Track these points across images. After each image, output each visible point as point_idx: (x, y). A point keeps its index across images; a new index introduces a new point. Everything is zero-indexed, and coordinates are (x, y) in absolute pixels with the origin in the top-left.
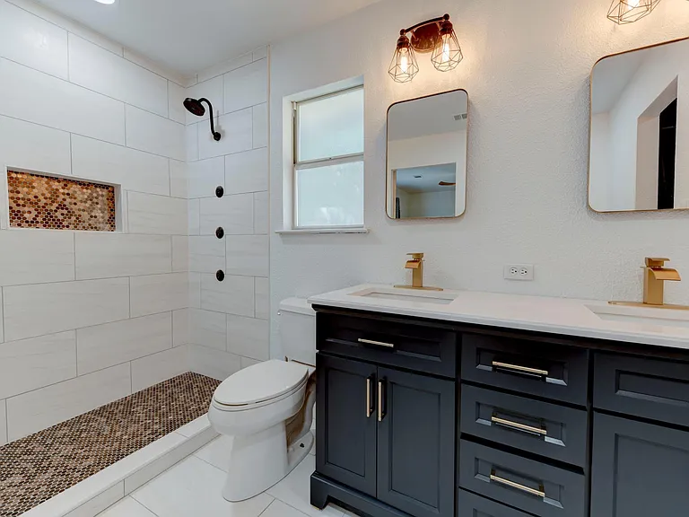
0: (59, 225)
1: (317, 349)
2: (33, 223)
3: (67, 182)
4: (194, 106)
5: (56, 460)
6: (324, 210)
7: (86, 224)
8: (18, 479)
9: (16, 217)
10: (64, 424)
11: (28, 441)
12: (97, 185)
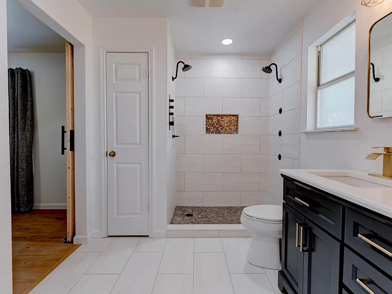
0: (219, 133)
1: (284, 200)
2: (212, 132)
3: (222, 116)
4: (268, 70)
5: (209, 216)
6: (335, 115)
7: (228, 132)
8: (200, 217)
9: (208, 130)
10: (218, 207)
11: (207, 208)
12: (233, 116)
